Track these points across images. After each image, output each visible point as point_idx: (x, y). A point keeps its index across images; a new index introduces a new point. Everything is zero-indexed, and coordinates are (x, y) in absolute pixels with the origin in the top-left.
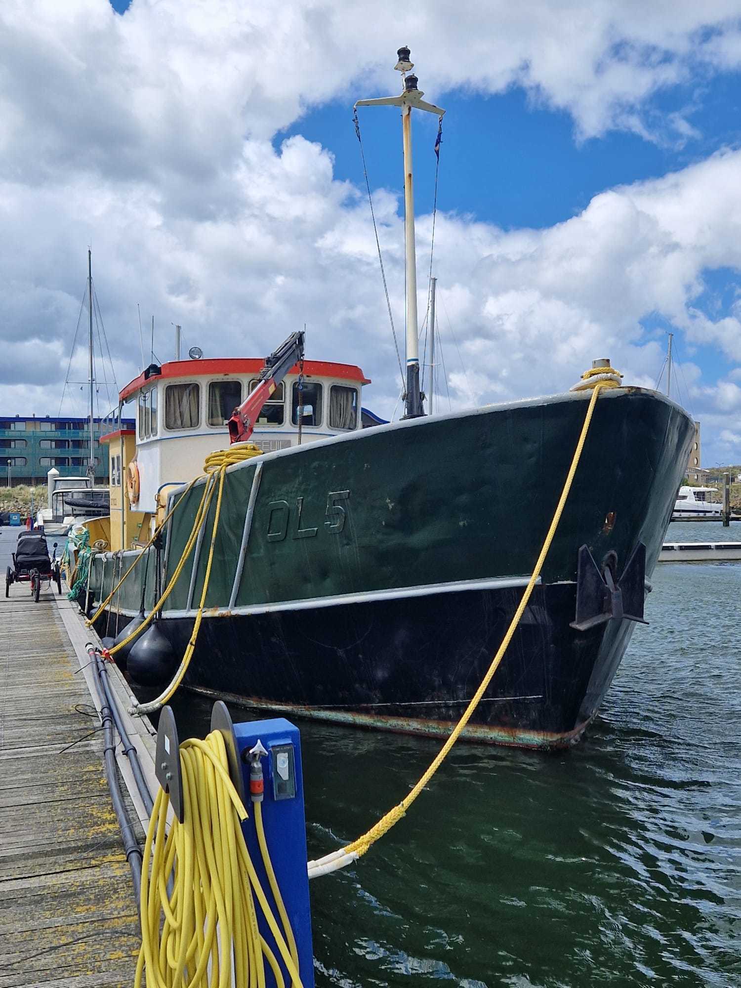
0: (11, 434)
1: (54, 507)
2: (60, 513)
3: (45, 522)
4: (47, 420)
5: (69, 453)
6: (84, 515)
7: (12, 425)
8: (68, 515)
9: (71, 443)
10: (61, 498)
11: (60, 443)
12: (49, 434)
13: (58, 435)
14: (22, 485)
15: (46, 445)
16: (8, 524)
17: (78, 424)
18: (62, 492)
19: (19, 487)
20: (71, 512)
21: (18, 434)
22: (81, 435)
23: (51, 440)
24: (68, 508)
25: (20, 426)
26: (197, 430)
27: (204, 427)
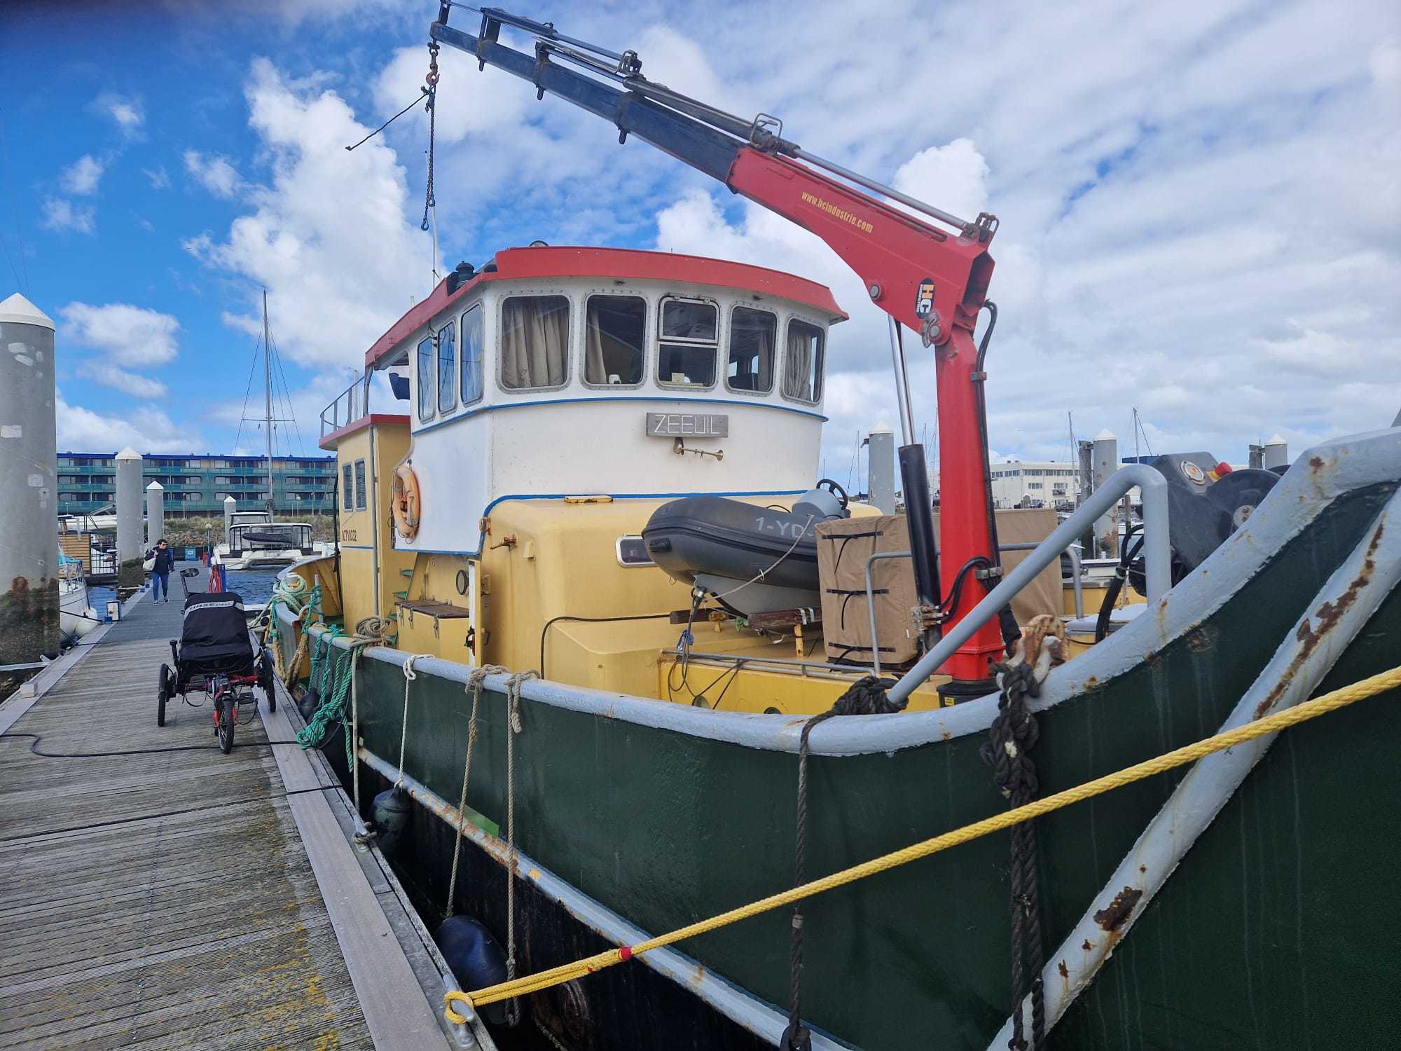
0: (186, 471)
1: (232, 542)
2: (238, 548)
3: (222, 556)
4: (222, 458)
5: (244, 488)
6: (263, 549)
7: (187, 463)
8: (247, 550)
9: (245, 480)
10: (238, 533)
11: (235, 479)
12: (223, 471)
13: (232, 471)
14: (197, 517)
15: (220, 481)
16: (183, 559)
17: (252, 461)
18: (240, 527)
19: (194, 518)
20: (249, 547)
21: (193, 471)
22: (257, 471)
23: (226, 477)
24: (247, 544)
25: (195, 464)
26: (560, 392)
27: (575, 388)
